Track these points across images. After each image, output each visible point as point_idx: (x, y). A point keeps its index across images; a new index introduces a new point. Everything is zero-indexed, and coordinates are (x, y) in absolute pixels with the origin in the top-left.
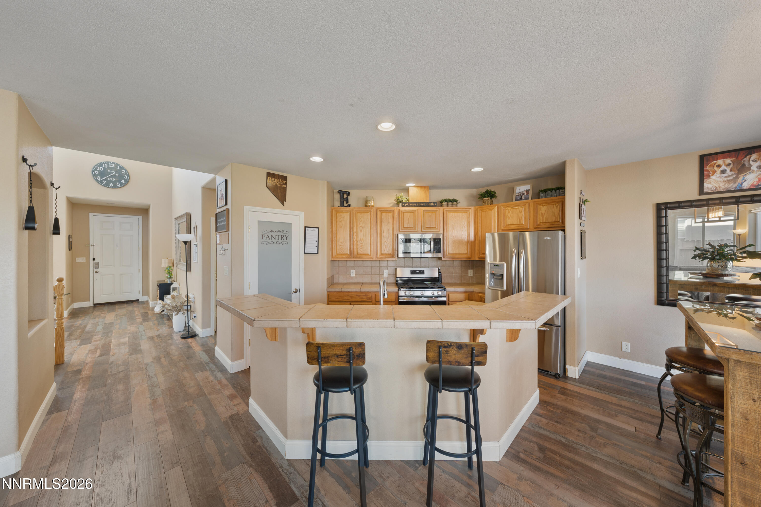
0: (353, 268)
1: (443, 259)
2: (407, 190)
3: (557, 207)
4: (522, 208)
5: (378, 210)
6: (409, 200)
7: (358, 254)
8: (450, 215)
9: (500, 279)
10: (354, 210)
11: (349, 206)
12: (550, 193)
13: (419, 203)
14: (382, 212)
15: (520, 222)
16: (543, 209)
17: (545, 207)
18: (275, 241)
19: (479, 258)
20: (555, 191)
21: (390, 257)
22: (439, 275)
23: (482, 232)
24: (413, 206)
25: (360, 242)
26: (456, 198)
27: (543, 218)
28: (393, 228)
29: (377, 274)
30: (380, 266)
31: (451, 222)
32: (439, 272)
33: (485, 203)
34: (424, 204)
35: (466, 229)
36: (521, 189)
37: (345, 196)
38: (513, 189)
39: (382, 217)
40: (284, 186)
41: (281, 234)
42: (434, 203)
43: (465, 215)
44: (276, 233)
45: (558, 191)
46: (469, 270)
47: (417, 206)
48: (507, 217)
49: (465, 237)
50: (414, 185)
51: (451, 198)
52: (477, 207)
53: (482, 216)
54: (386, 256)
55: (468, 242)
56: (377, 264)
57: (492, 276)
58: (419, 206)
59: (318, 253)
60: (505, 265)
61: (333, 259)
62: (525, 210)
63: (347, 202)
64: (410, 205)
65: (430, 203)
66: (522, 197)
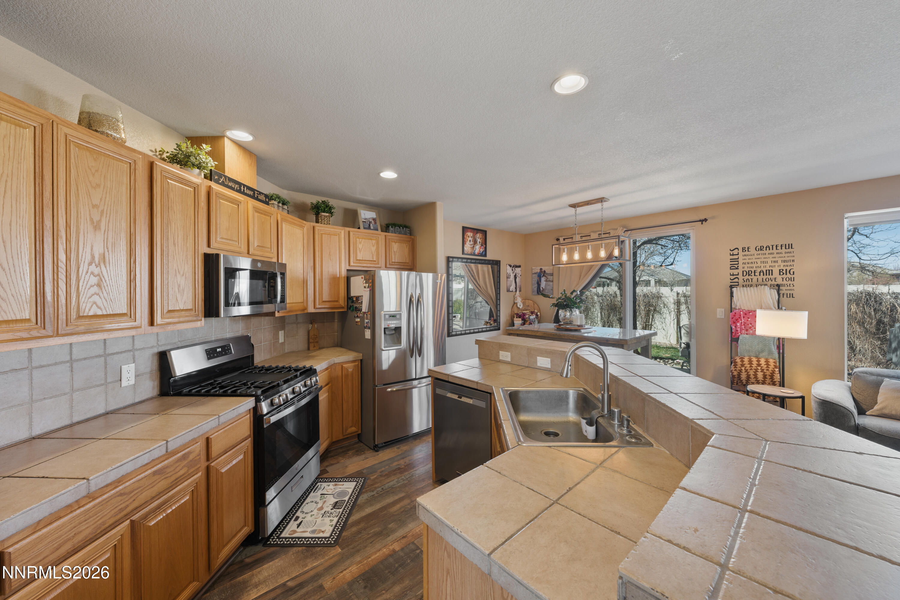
3: (407, 246)
4: (373, 241)
7: (79, 317)
12: (399, 229)
13: (244, 186)
16: (395, 245)
21: (190, 318)
24: (232, 188)
25: (93, 268)
28: (196, 237)
29: (98, 386)
33: (323, 221)
36: (366, 215)
38: (356, 212)
39: (170, 195)
42: (264, 195)
45: (405, 229)
46: (280, 332)
47: (239, 191)
48: (358, 248)
52: (312, 224)
53: (321, 240)
54: (179, 317)
58: (244, 193)
60: (402, 314)
62: (377, 244)
64: (228, 184)
65: (260, 193)
66: (369, 225)
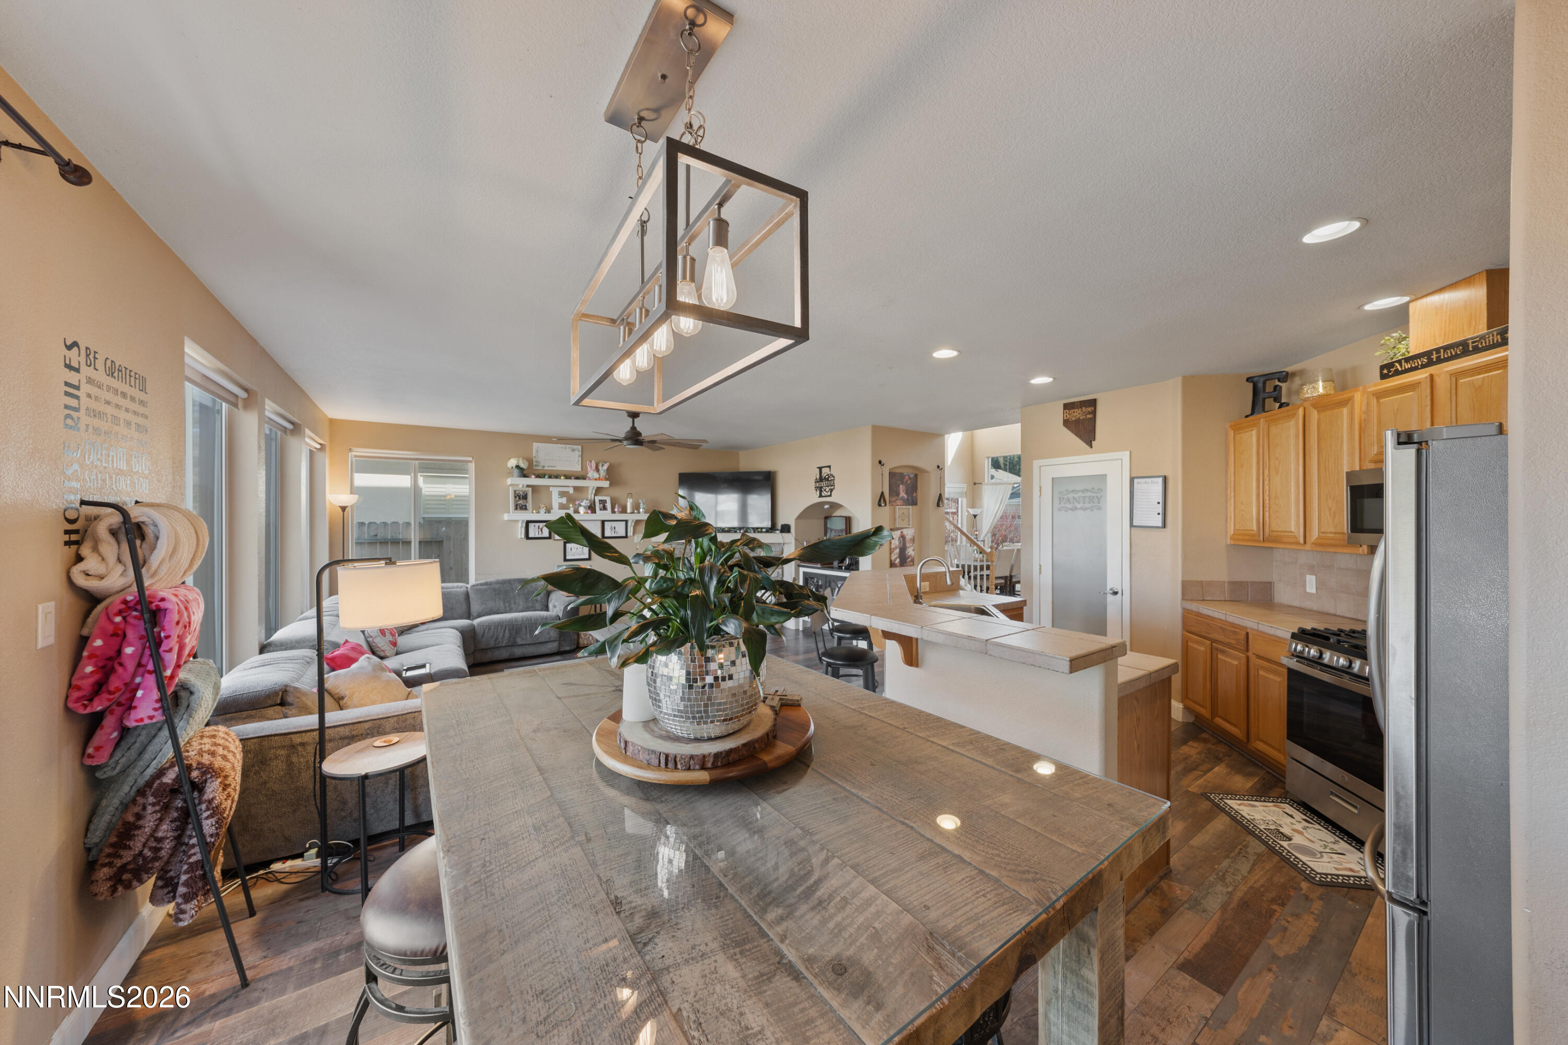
0: (1312, 570)
7: (1271, 532)
10: (1262, 420)
18: (1079, 506)
24: (1416, 368)
25: (1276, 501)
34: (1459, 349)
37: (1271, 385)
40: (1092, 416)
41: (1089, 494)
42: (1501, 331)
44: (1080, 494)
47: (1430, 363)
54: (1332, 539)
58: (1440, 361)
59: (1164, 526)
61: (1232, 543)
63: (1279, 398)
64: (1408, 366)
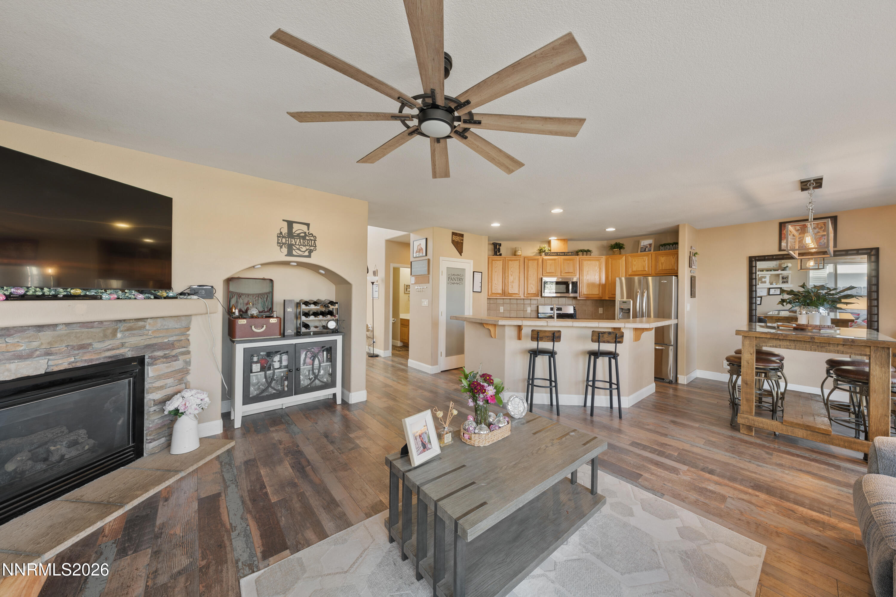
0: (502, 305)
1: (578, 298)
2: (549, 242)
3: (673, 258)
4: (646, 258)
5: (526, 259)
6: (550, 250)
7: (507, 293)
8: (585, 263)
9: (627, 313)
10: (506, 258)
11: (501, 255)
12: (668, 247)
13: (559, 253)
14: (529, 260)
15: (644, 268)
16: (662, 259)
17: (664, 257)
18: (455, 282)
19: (609, 298)
20: (672, 245)
21: (535, 296)
22: (574, 312)
23: (611, 277)
24: (553, 255)
25: (511, 284)
26: (590, 249)
27: (662, 267)
28: (538, 273)
29: (522, 311)
30: (524, 304)
31: (585, 269)
32: (574, 309)
33: (614, 253)
34: (563, 254)
35: (598, 274)
36: (645, 243)
37: (498, 247)
38: (638, 242)
39: (529, 264)
40: (462, 241)
41: (459, 277)
42: (571, 253)
43: (597, 263)
44: (456, 276)
45: (674, 245)
46: (599, 309)
47: (557, 255)
48: (633, 265)
49: (597, 282)
50: (556, 238)
51: (586, 249)
52: (608, 256)
53: (612, 264)
54: (531, 295)
55: (600, 285)
56: (522, 302)
57: (621, 310)
58: (559, 255)
59: (480, 292)
60: (632, 302)
61: (488, 297)
62: (648, 260)
63: (499, 252)
65: (568, 253)
66: (645, 249)
